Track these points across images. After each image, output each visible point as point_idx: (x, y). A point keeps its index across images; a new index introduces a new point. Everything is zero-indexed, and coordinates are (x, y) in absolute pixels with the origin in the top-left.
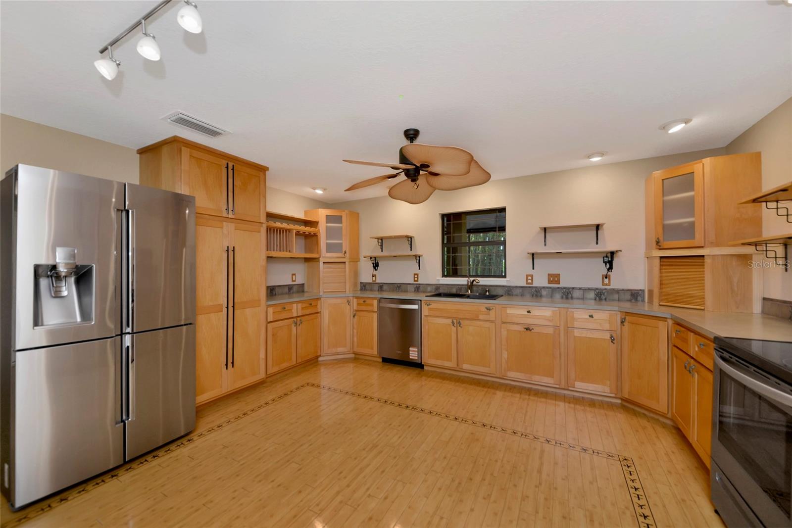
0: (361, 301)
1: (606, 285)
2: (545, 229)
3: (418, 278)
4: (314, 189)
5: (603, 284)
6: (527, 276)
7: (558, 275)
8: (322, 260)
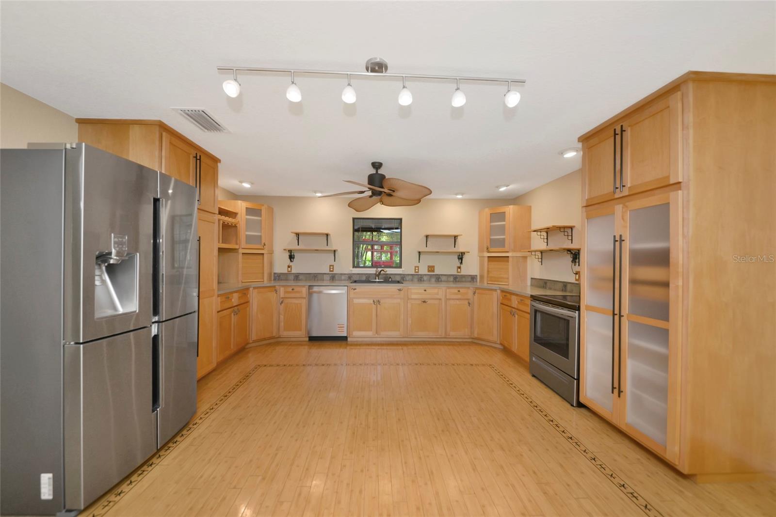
0: (290, 289)
1: (459, 272)
2: (427, 236)
3: (333, 268)
4: (241, 182)
6: (415, 267)
7: (433, 267)
8: (241, 251)
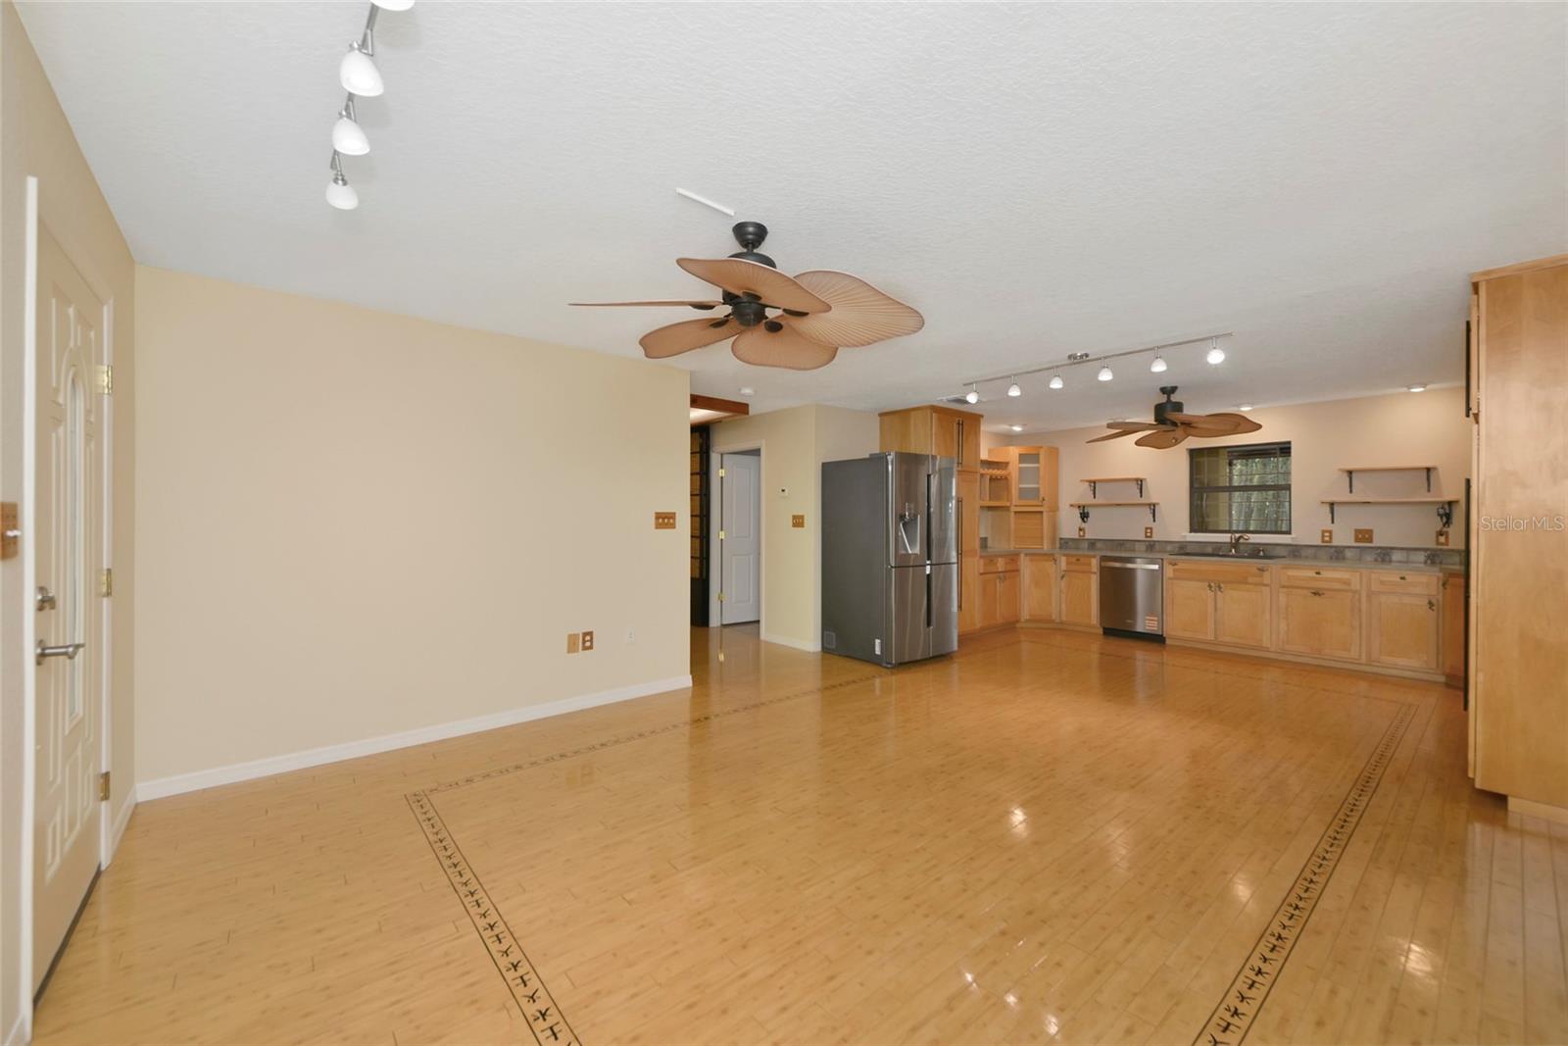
0: (1074, 559)
1: (1442, 544)
2: (1350, 473)
3: (1151, 532)
4: (1012, 425)
5: (1438, 543)
6: (1323, 532)
7: (1370, 532)
8: (1013, 509)
